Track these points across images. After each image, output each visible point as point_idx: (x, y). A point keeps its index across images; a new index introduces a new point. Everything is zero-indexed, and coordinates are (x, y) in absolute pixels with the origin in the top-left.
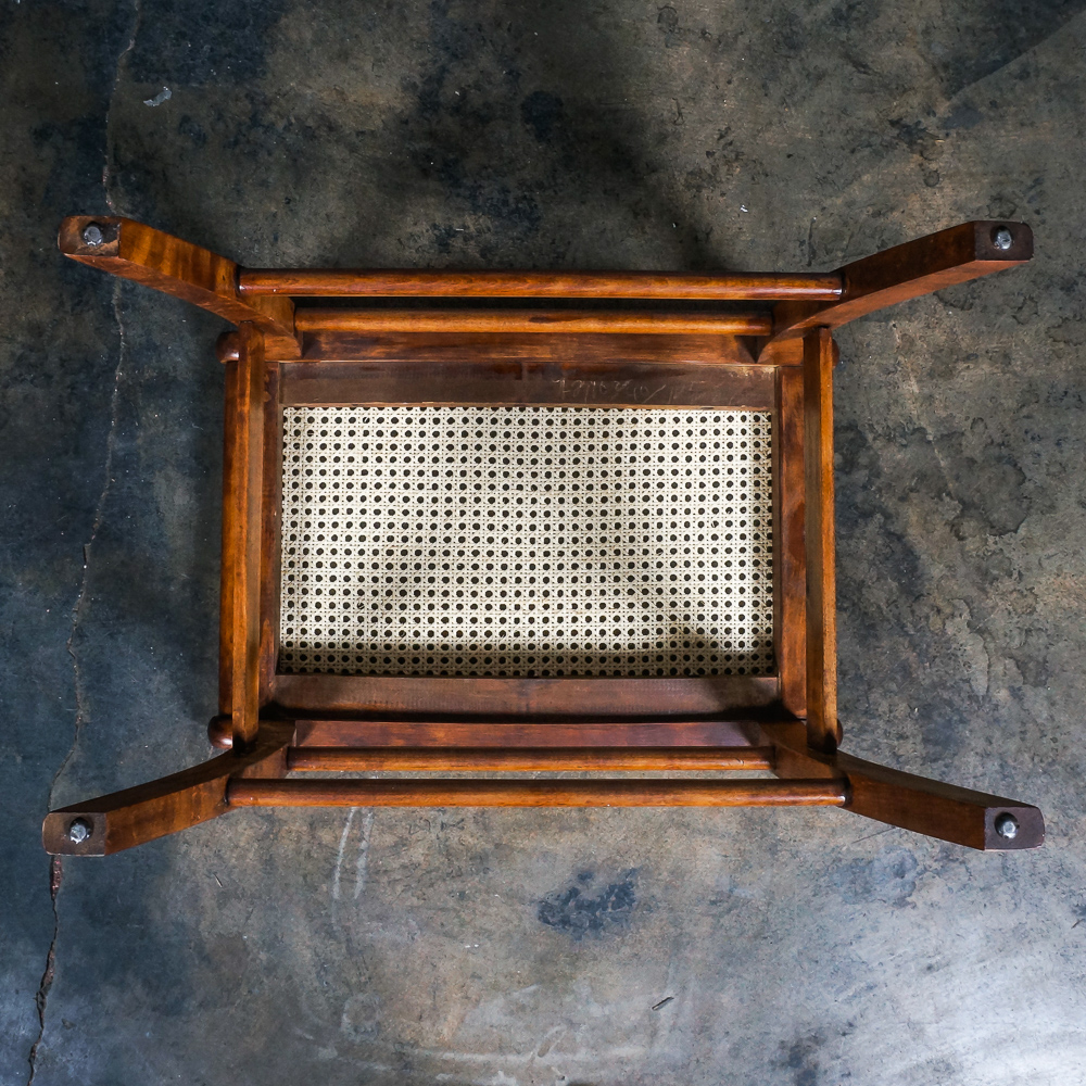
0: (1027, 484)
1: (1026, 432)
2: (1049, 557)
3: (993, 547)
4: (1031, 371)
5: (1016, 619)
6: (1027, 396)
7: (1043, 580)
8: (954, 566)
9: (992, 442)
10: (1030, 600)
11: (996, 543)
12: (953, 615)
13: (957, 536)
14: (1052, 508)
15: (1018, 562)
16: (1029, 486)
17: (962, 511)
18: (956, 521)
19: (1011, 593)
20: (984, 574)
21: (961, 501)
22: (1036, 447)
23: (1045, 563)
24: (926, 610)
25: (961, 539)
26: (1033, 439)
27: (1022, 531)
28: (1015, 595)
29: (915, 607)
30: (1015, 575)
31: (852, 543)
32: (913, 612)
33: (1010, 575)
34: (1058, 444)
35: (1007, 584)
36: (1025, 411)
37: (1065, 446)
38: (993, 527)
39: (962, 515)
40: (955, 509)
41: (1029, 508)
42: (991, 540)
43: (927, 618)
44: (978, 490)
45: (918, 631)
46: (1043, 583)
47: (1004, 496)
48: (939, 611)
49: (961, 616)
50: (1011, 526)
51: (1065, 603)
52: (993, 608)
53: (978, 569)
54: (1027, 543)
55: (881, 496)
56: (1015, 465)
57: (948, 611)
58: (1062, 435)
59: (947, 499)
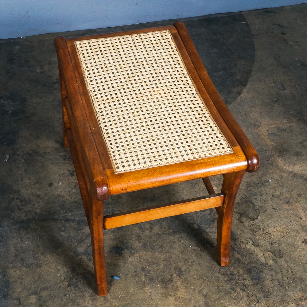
0: (256, 206)
1: (251, 194)
2: (270, 223)
3: (253, 223)
4: (247, 180)
5: (267, 241)
6: (248, 186)
7: (270, 229)
8: (243, 230)
9: (242, 198)
10: (269, 235)
11: (253, 222)
12: (247, 243)
13: (241, 222)
14: (266, 211)
15: (262, 227)
16: (257, 207)
17: (240, 216)
18: (239, 219)
19: (262, 234)
20: (253, 230)
21: (239, 213)
22: (255, 197)
23: (269, 225)
24: (239, 243)
25: (243, 223)
26: (253, 195)
27: (259, 218)
28: (264, 235)
29: (235, 242)
30: (262, 230)
31: (211, 229)
32: (235, 244)
33: (261, 230)
34: (261, 195)
35: (261, 232)
36: (249, 189)
37: (263, 196)
38: (251, 218)
39: (240, 217)
40: (238, 216)
41: (259, 212)
42: (251, 222)
43: (240, 245)
44: (243, 210)
45: (239, 249)
46: (271, 230)
47: (251, 210)
48: (243, 243)
49: (250, 242)
50: (255, 217)
51: (279, 234)
52: (258, 239)
53: (250, 230)
54: (262, 221)
55: (215, 216)
56: (251, 202)
57: (246, 242)
58: (261, 193)
59: (235, 214)
